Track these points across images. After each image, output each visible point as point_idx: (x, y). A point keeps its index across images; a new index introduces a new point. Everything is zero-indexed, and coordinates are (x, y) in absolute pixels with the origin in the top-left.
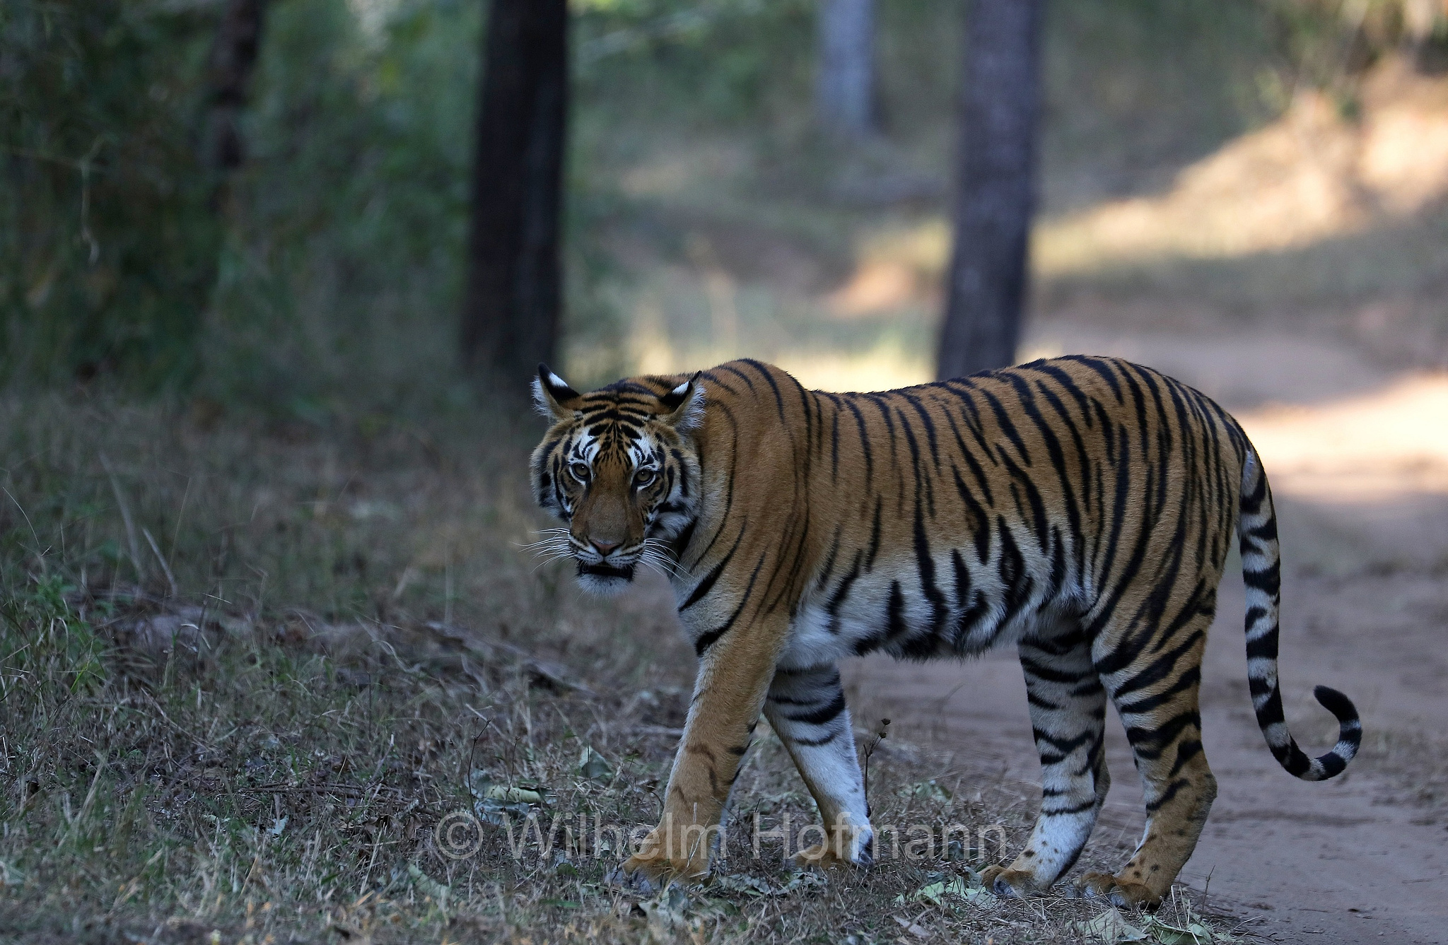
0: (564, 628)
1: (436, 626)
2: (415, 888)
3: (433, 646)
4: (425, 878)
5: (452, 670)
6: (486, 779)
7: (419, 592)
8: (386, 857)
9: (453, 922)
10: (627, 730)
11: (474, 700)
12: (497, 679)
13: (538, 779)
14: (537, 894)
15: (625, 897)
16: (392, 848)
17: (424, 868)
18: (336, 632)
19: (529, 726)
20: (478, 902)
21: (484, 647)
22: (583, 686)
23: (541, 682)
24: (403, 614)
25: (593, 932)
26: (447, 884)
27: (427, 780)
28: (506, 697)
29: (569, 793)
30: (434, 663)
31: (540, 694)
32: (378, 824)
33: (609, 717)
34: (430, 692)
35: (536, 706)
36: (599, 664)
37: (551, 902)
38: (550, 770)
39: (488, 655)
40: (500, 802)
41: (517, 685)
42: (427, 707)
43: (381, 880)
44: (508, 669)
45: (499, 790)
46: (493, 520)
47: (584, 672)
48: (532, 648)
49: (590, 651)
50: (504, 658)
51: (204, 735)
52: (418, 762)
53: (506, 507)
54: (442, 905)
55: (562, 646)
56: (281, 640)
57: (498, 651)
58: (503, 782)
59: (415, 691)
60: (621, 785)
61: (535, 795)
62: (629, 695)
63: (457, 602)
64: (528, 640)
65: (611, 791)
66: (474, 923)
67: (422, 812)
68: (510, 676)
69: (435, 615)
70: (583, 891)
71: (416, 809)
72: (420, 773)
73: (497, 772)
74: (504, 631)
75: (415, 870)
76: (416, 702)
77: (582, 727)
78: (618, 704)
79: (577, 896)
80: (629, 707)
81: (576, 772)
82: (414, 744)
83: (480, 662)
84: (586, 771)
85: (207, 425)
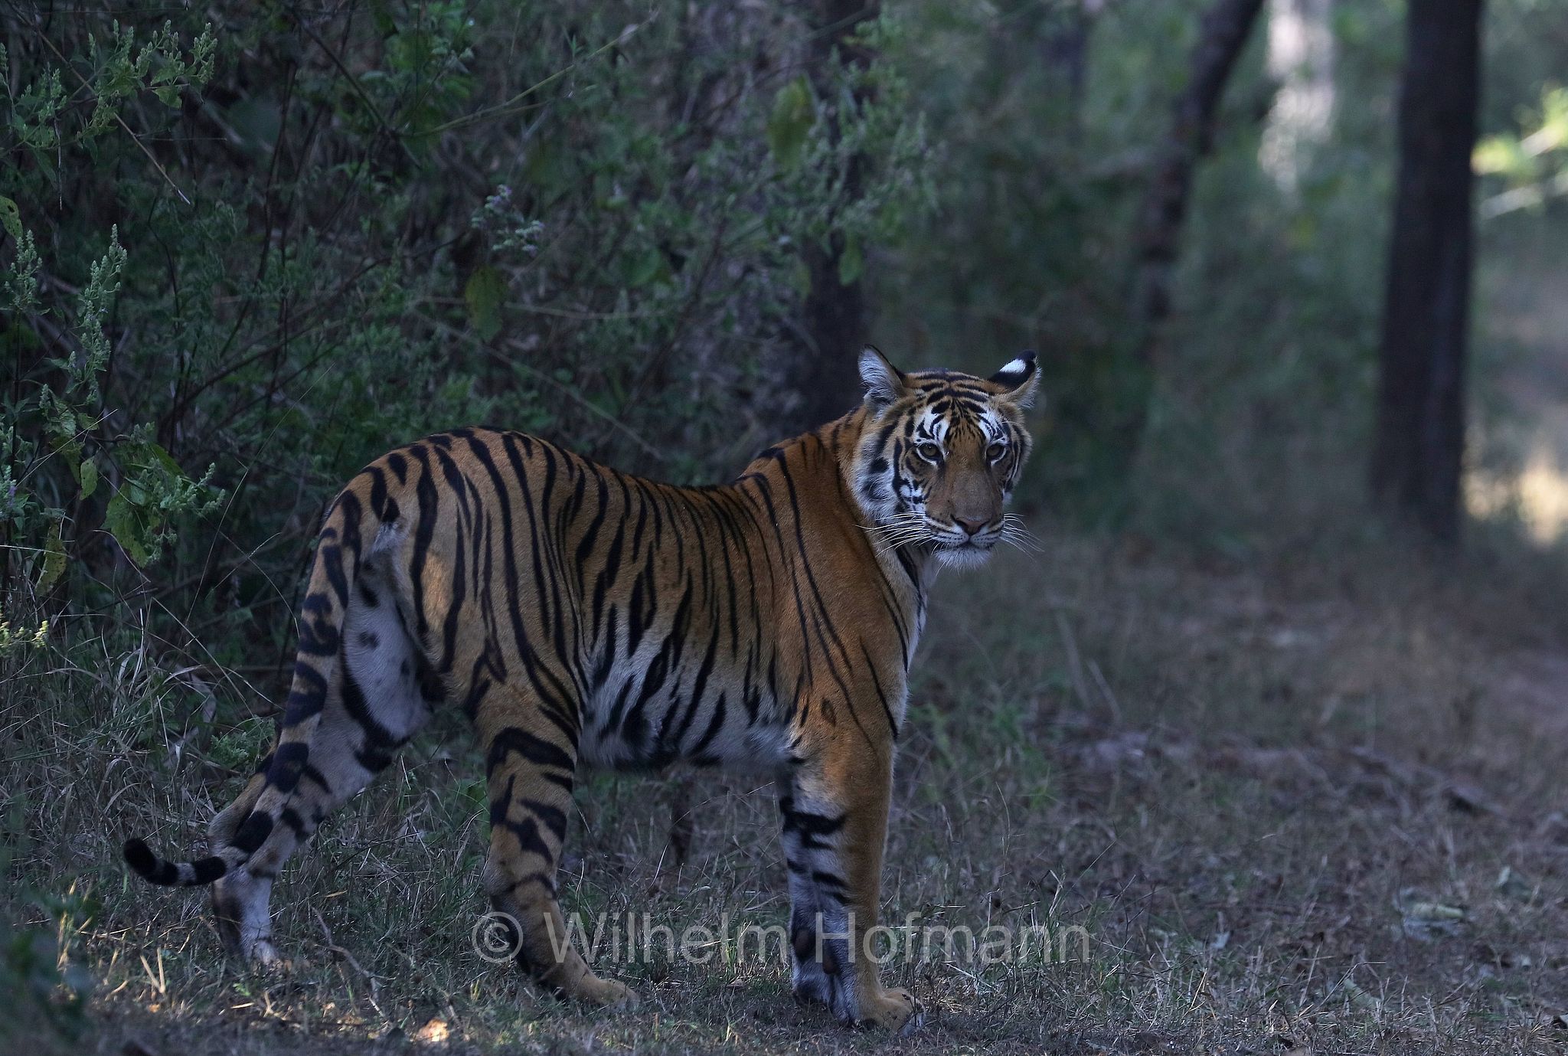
0: (1478, 752)
1: (1360, 751)
2: (1350, 1001)
3: (1356, 772)
4: (1359, 991)
5: (1375, 794)
6: (1412, 898)
7: (1342, 719)
8: (1323, 972)
9: (1388, 1033)
10: (1539, 850)
11: (1397, 821)
12: (1418, 801)
13: (1460, 898)
14: (1464, 1007)
15: (1546, 1010)
16: (1328, 963)
17: (1358, 983)
18: (1265, 757)
19: (1450, 846)
20: (1410, 1015)
21: (1405, 770)
22: (1497, 808)
23: (1460, 805)
24: (1329, 740)
25: (1518, 1043)
26: (1379, 996)
27: (1357, 898)
28: (1426, 818)
29: (1490, 911)
30: (1359, 787)
31: (1458, 816)
32: (1313, 939)
33: (1524, 837)
34: (1357, 814)
35: (1456, 827)
36: (1511, 787)
37: (1479, 1014)
38: (1471, 889)
39: (1409, 779)
40: (1426, 918)
41: (1436, 807)
42: (1355, 829)
43: (1318, 993)
44: (1426, 792)
45: (1423, 908)
46: (1405, 649)
47: (1499, 796)
48: (1449, 771)
49: (1503, 775)
50: (1423, 782)
51: (1149, 853)
52: (1348, 880)
53: (1419, 638)
54: (1377, 1018)
55: (1476, 771)
56: (1219, 765)
57: (1418, 775)
58: (1427, 900)
59: (1343, 813)
60: (1539, 903)
61: (1457, 912)
62: (1542, 817)
63: (1379, 728)
64: (1444, 764)
65: (1527, 909)
66: (1408, 1034)
67: (1354, 928)
68: (1429, 798)
69: (1358, 741)
70: (1506, 1004)
71: (1348, 925)
72: (1350, 891)
73: (1422, 890)
74: (1423, 756)
75: (1350, 983)
76: (1343, 823)
77: (1498, 847)
78: (1531, 825)
79: (1501, 1009)
80: (1542, 828)
81: (1496, 891)
82: (1343, 864)
83: (1401, 785)
84: (1505, 890)
85: (1138, 560)
